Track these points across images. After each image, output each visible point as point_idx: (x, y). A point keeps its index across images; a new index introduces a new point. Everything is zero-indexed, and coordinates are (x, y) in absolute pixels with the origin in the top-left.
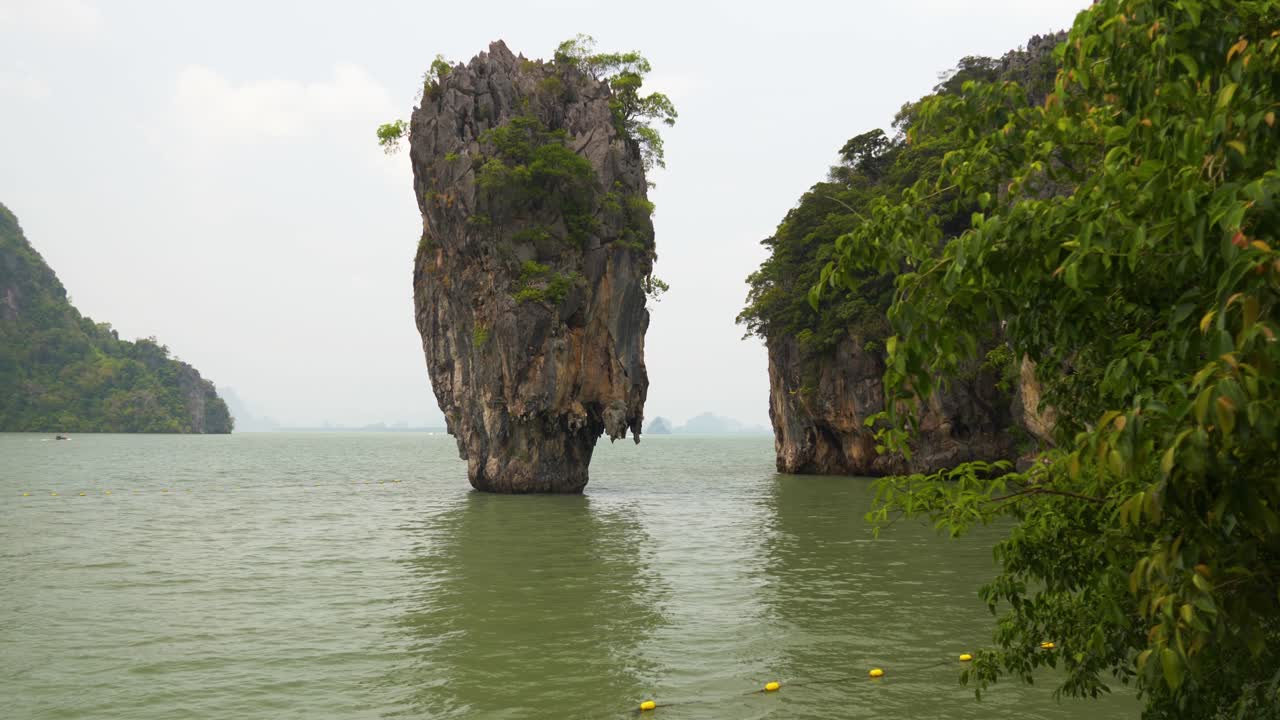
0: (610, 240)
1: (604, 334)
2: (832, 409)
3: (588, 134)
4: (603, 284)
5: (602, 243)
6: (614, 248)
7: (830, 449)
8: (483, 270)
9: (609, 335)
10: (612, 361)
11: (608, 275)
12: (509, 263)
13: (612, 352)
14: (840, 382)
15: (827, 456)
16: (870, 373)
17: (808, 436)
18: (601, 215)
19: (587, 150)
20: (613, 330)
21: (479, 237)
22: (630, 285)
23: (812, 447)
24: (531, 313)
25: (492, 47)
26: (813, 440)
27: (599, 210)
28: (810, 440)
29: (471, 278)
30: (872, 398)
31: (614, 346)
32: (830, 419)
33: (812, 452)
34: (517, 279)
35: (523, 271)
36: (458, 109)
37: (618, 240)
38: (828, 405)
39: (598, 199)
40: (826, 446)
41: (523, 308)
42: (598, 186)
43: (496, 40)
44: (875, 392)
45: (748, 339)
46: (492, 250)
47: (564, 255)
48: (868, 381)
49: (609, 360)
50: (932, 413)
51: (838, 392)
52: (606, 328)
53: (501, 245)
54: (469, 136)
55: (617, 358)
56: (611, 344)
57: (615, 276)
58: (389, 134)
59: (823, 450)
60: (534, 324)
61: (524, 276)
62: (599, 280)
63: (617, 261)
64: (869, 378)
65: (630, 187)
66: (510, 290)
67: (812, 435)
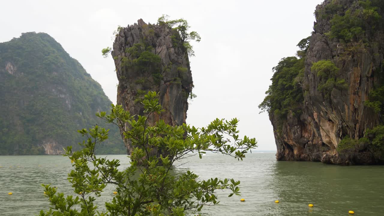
0: (169, 81)
1: (169, 113)
2: (286, 137)
3: (162, 47)
4: (166, 96)
5: (165, 83)
6: (170, 84)
7: (289, 151)
8: (128, 93)
9: (171, 113)
10: (173, 122)
11: (168, 93)
12: (133, 90)
13: (172, 118)
14: (288, 127)
15: (288, 154)
16: (296, 124)
17: (282, 147)
18: (164, 73)
19: (161, 52)
20: (172, 111)
21: (124, 83)
22: (177, 96)
23: (284, 151)
24: (139, 107)
25: (138, 21)
26: (284, 148)
27: (164, 72)
28: (283, 148)
29: (124, 96)
30: (297, 133)
31: (172, 116)
32: (286, 140)
33: (284, 153)
34: (136, 96)
35: (138, 93)
36: (120, 42)
37: (171, 82)
38: (285, 136)
39: (163, 68)
40: (288, 151)
41: (137, 105)
42: (163, 64)
43: (139, 19)
44: (299, 130)
45: (261, 113)
46: (128, 87)
47: (152, 87)
48: (296, 127)
49: (172, 121)
50: (316, 137)
51: (288, 131)
52: (169, 111)
53: (131, 85)
54: (122, 50)
55: (174, 120)
56: (171, 116)
57: (171, 93)
58: (105, 52)
59: (287, 152)
60: (139, 110)
61: (138, 94)
62: (163, 95)
63: (172, 88)
64: (296, 125)
65: (180, 64)
66: (133, 99)
67: (283, 147)
